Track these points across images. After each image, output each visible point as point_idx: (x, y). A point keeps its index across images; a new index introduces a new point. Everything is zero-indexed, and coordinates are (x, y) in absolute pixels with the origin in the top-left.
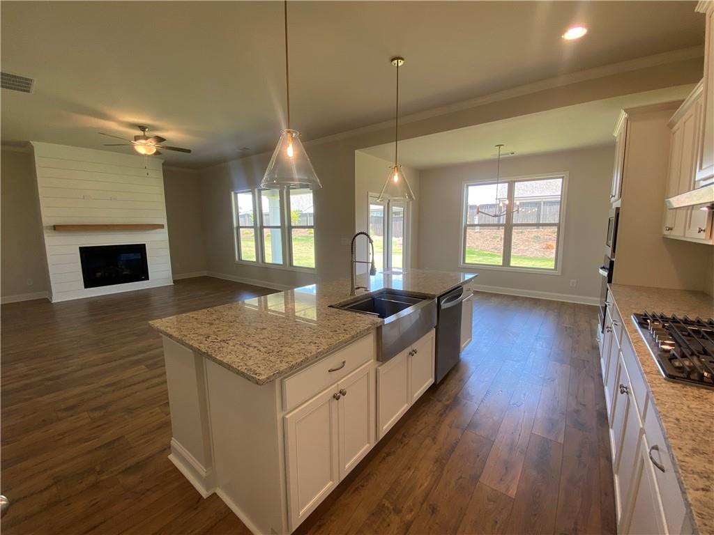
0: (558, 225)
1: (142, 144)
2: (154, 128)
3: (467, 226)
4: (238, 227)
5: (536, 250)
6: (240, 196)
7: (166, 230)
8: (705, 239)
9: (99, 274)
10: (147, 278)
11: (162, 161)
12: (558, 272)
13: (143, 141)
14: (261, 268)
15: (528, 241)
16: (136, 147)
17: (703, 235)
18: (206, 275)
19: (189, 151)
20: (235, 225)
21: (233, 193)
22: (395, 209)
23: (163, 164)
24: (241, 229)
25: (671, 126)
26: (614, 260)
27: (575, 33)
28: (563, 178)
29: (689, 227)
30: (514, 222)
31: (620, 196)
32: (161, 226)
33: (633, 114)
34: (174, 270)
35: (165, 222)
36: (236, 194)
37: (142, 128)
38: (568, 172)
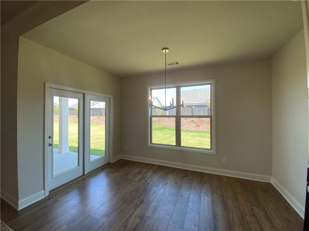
0: (210, 117)
3: (152, 116)
5: (193, 127)
12: (213, 152)
28: (211, 84)
30: (181, 115)
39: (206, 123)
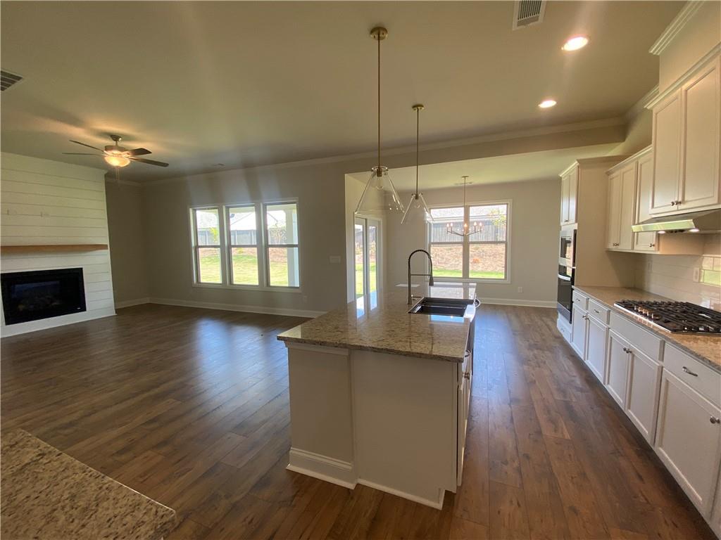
0: (506, 243)
1: (114, 155)
2: (128, 138)
3: (431, 243)
4: (197, 247)
6: (199, 213)
7: (107, 252)
8: (655, 251)
9: (21, 307)
10: (84, 309)
11: (106, 172)
12: (508, 281)
13: (116, 152)
14: (228, 290)
15: (457, 257)
16: (106, 158)
17: (653, 248)
18: (148, 302)
19: (165, 165)
20: (193, 244)
21: (191, 210)
22: (370, 228)
23: (106, 176)
24: (200, 249)
25: (608, 174)
26: (575, 268)
27: (548, 104)
28: (507, 204)
29: (637, 243)
30: (470, 241)
31: (576, 221)
32: (103, 247)
33: (583, 164)
34: (117, 298)
35: (106, 241)
36: (195, 211)
37: (115, 137)
38: (511, 200)
39: (490, 256)
